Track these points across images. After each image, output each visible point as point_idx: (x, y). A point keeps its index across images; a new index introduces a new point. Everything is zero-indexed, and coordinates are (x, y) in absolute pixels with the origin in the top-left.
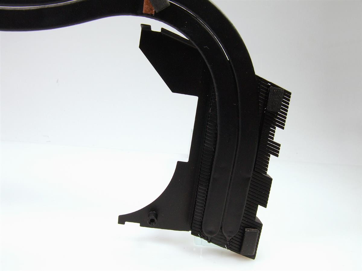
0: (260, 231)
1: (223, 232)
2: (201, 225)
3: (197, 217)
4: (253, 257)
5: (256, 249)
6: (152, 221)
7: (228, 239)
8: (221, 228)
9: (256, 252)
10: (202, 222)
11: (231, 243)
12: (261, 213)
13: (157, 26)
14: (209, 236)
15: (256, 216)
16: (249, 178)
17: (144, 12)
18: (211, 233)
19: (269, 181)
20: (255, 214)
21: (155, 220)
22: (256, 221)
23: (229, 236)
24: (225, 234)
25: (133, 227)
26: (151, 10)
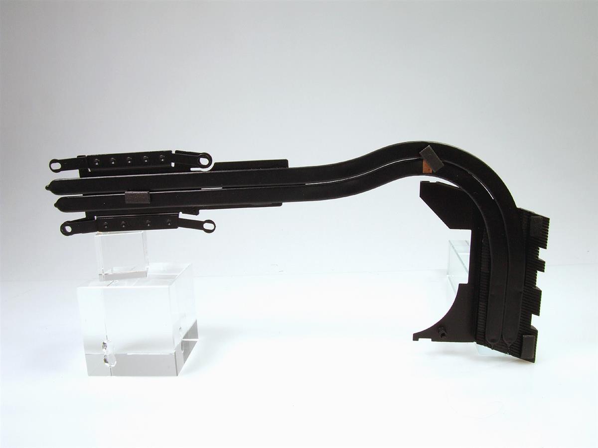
0: (537, 337)
1: (504, 339)
2: (484, 335)
3: (480, 328)
4: (532, 360)
5: (535, 354)
6: (443, 335)
7: (509, 345)
8: (502, 335)
9: (535, 356)
10: (484, 332)
11: (512, 349)
12: (535, 321)
13: (433, 179)
14: (492, 344)
15: (532, 324)
16: (521, 293)
17: (423, 172)
18: (493, 341)
19: (538, 293)
20: (530, 323)
21: (446, 333)
22: (531, 328)
23: (510, 343)
24: (506, 341)
25: (426, 342)
26: (429, 170)
